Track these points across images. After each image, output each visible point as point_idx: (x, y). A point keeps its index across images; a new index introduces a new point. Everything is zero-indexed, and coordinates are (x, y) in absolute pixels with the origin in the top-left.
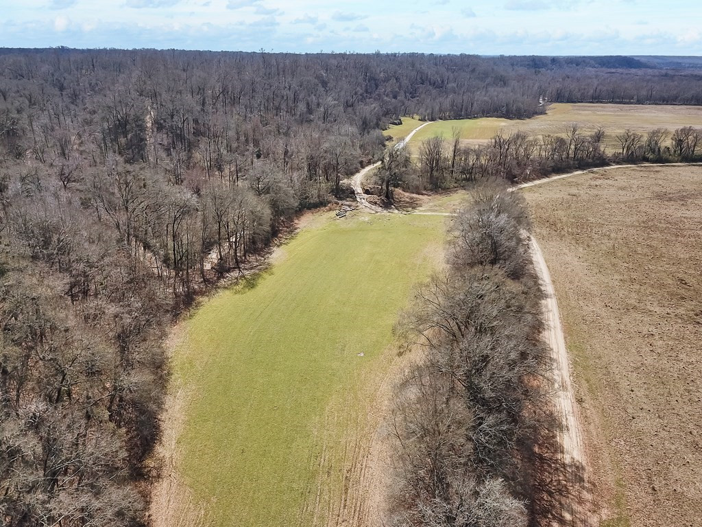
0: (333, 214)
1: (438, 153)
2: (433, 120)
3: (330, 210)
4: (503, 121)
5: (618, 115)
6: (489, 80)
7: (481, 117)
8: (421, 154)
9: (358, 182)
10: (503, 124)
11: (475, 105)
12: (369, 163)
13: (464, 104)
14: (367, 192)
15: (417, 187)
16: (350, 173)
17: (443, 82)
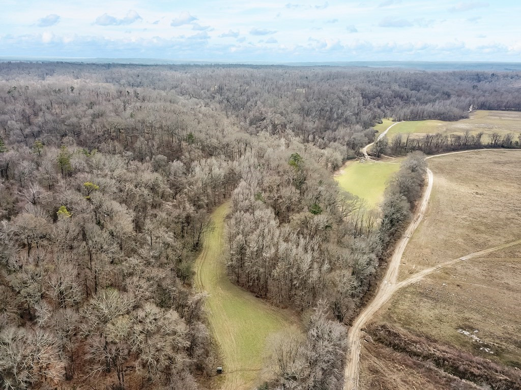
0: (358, 162)
1: (400, 141)
2: (400, 121)
3: (357, 160)
4: (440, 122)
5: (514, 120)
6: (438, 95)
7: (428, 119)
8: (393, 140)
9: (365, 151)
10: (440, 124)
11: (425, 113)
12: (369, 143)
13: (419, 112)
14: (369, 155)
15: (390, 154)
16: (362, 147)
17: (408, 97)
